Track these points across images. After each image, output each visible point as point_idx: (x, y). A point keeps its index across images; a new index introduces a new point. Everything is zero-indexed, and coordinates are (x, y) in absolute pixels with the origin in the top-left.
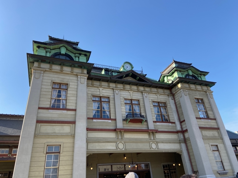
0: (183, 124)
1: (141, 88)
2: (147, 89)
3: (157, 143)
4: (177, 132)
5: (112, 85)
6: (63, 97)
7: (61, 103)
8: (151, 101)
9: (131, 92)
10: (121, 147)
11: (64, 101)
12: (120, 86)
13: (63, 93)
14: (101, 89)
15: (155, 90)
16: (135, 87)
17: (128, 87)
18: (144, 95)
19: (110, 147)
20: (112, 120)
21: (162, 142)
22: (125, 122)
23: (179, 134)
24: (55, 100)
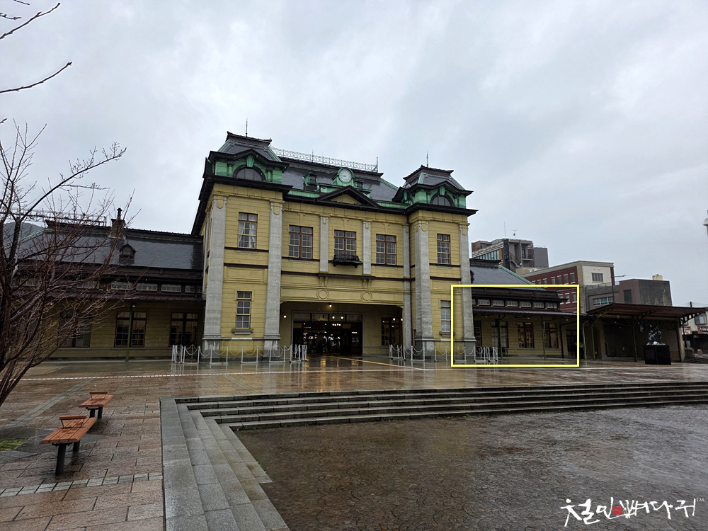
0: (413, 269)
1: (362, 215)
3: (371, 292)
4: (403, 280)
5: (319, 210)
6: (251, 234)
7: (250, 241)
8: (373, 234)
9: (345, 220)
10: (322, 296)
11: (253, 238)
12: (329, 212)
13: (252, 227)
14: (302, 215)
15: (383, 217)
16: (352, 213)
18: (364, 225)
19: (309, 296)
20: (314, 260)
21: (380, 292)
22: (331, 264)
23: (405, 282)
24: (242, 238)
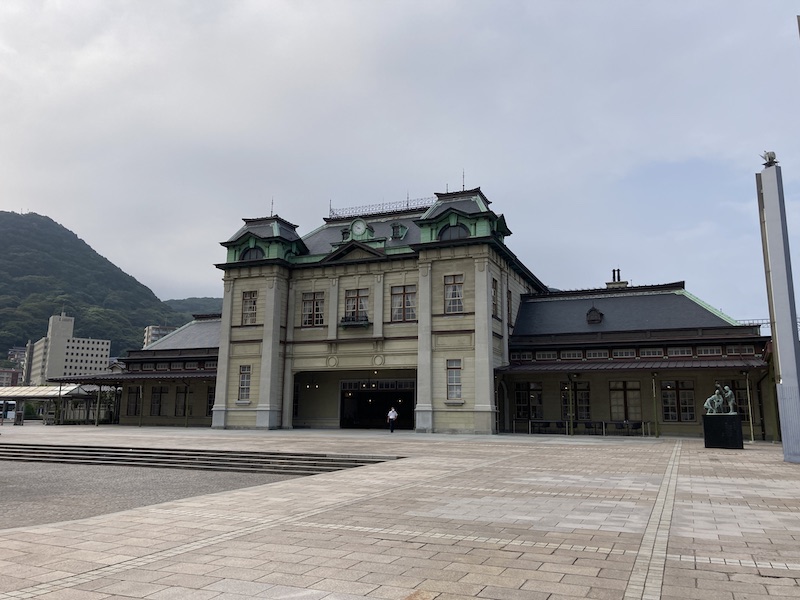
1: (374, 268)
2: (385, 267)
3: (385, 355)
5: (329, 272)
8: (388, 287)
9: (357, 277)
10: (332, 364)
12: (340, 272)
14: (313, 281)
15: (398, 265)
16: (363, 269)
17: (351, 270)
18: (375, 279)
19: (319, 364)
20: (324, 327)
21: (393, 355)
22: (341, 329)
